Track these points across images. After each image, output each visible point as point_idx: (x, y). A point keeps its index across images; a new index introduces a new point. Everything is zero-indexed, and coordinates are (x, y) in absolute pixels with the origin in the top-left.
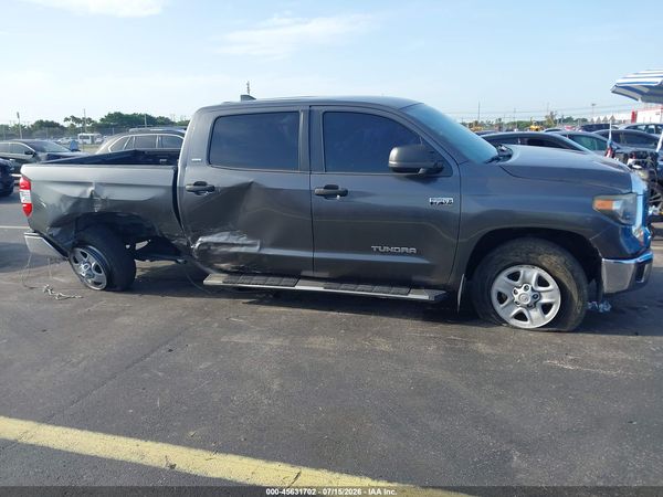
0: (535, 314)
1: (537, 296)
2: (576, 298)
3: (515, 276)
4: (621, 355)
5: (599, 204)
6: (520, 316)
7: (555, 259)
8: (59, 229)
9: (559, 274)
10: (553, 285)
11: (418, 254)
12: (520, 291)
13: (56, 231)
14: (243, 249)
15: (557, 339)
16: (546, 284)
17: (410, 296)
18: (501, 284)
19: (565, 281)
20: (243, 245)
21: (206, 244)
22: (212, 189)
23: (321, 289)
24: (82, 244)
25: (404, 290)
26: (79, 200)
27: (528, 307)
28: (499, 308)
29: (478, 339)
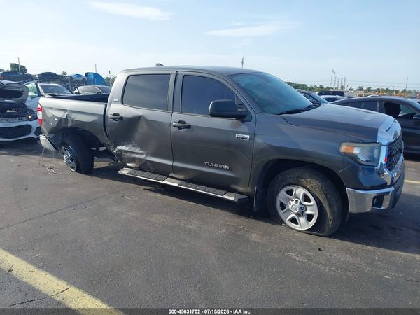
0: (302, 220)
1: (303, 208)
2: (328, 213)
3: (290, 192)
4: (349, 258)
5: (343, 148)
6: (294, 220)
7: (314, 183)
8: (53, 135)
9: (319, 195)
10: (313, 202)
11: (230, 170)
12: (293, 203)
13: (51, 136)
14: (137, 156)
15: (311, 239)
16: (310, 201)
18: (282, 195)
19: (322, 200)
20: (138, 153)
21: (120, 150)
22: (122, 118)
24: (64, 144)
26: (61, 120)
27: (298, 214)
28: (281, 212)
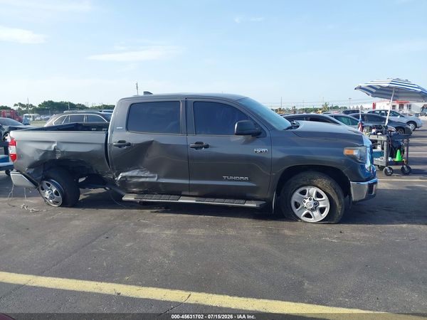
0: (316, 213)
1: (316, 204)
2: (338, 204)
3: (304, 193)
4: (363, 234)
5: (346, 152)
6: (308, 216)
7: (324, 182)
8: (33, 170)
9: (328, 191)
10: (325, 197)
11: (249, 180)
12: (307, 201)
13: (31, 171)
14: (147, 180)
15: (329, 227)
16: (322, 197)
17: (246, 205)
18: (296, 196)
19: (331, 194)
20: (147, 177)
21: (125, 177)
22: (129, 144)
23: (194, 202)
24: (47, 178)
25: (242, 201)
27: (312, 210)
28: (296, 211)
29: (285, 228)
